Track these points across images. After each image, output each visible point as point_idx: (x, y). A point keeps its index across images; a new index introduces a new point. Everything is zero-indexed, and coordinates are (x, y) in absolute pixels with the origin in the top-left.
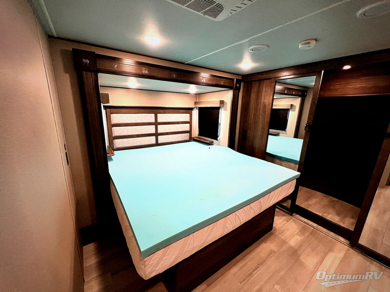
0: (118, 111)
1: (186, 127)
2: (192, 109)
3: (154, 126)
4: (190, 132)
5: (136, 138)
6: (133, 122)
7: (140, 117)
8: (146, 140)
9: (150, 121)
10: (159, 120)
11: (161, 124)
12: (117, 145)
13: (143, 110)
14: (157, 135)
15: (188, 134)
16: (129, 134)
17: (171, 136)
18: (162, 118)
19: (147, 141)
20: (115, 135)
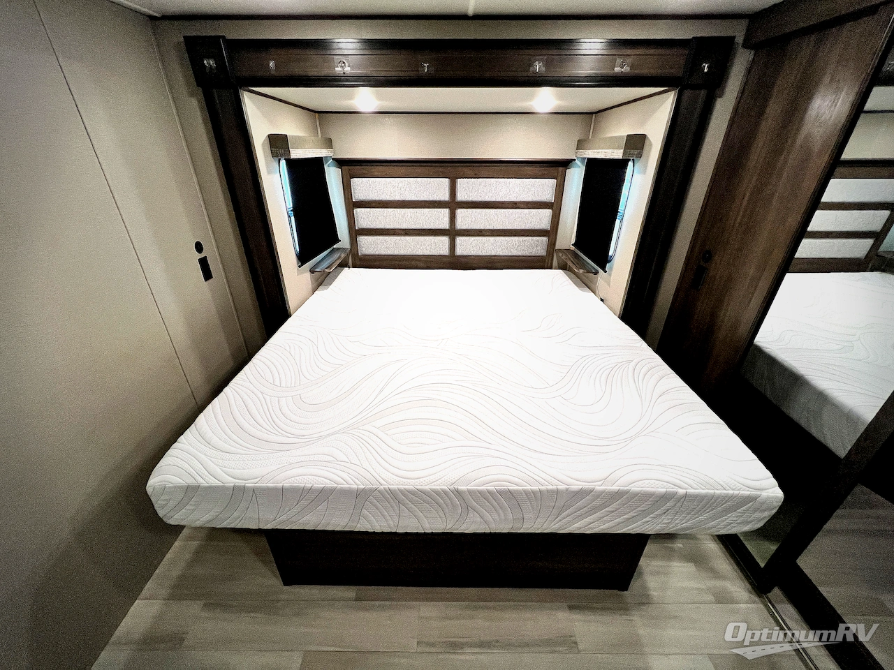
0: (365, 172)
1: (541, 219)
2: (566, 164)
3: (446, 211)
4: (550, 233)
5: (403, 238)
6: (398, 198)
7: (413, 186)
8: (424, 245)
9: (438, 199)
10: (461, 196)
11: (465, 206)
12: (364, 249)
13: (419, 170)
14: (452, 233)
15: (545, 239)
16: (388, 227)
17: (492, 239)
18: (469, 189)
19: (428, 248)
20: (360, 227)
